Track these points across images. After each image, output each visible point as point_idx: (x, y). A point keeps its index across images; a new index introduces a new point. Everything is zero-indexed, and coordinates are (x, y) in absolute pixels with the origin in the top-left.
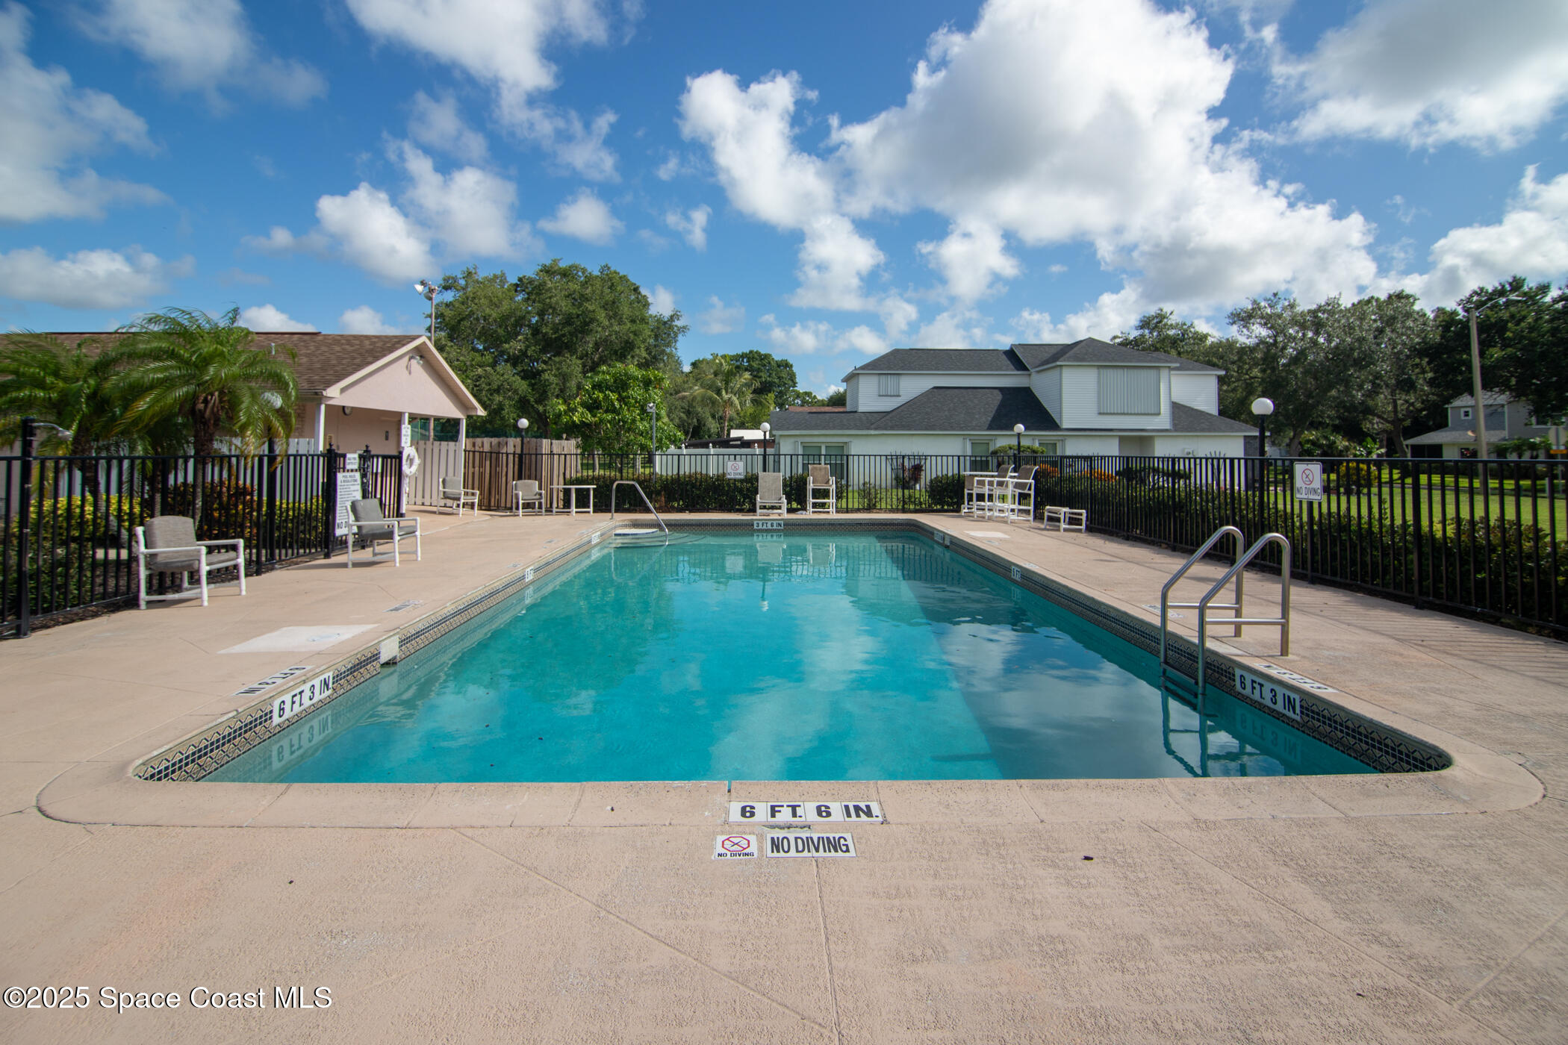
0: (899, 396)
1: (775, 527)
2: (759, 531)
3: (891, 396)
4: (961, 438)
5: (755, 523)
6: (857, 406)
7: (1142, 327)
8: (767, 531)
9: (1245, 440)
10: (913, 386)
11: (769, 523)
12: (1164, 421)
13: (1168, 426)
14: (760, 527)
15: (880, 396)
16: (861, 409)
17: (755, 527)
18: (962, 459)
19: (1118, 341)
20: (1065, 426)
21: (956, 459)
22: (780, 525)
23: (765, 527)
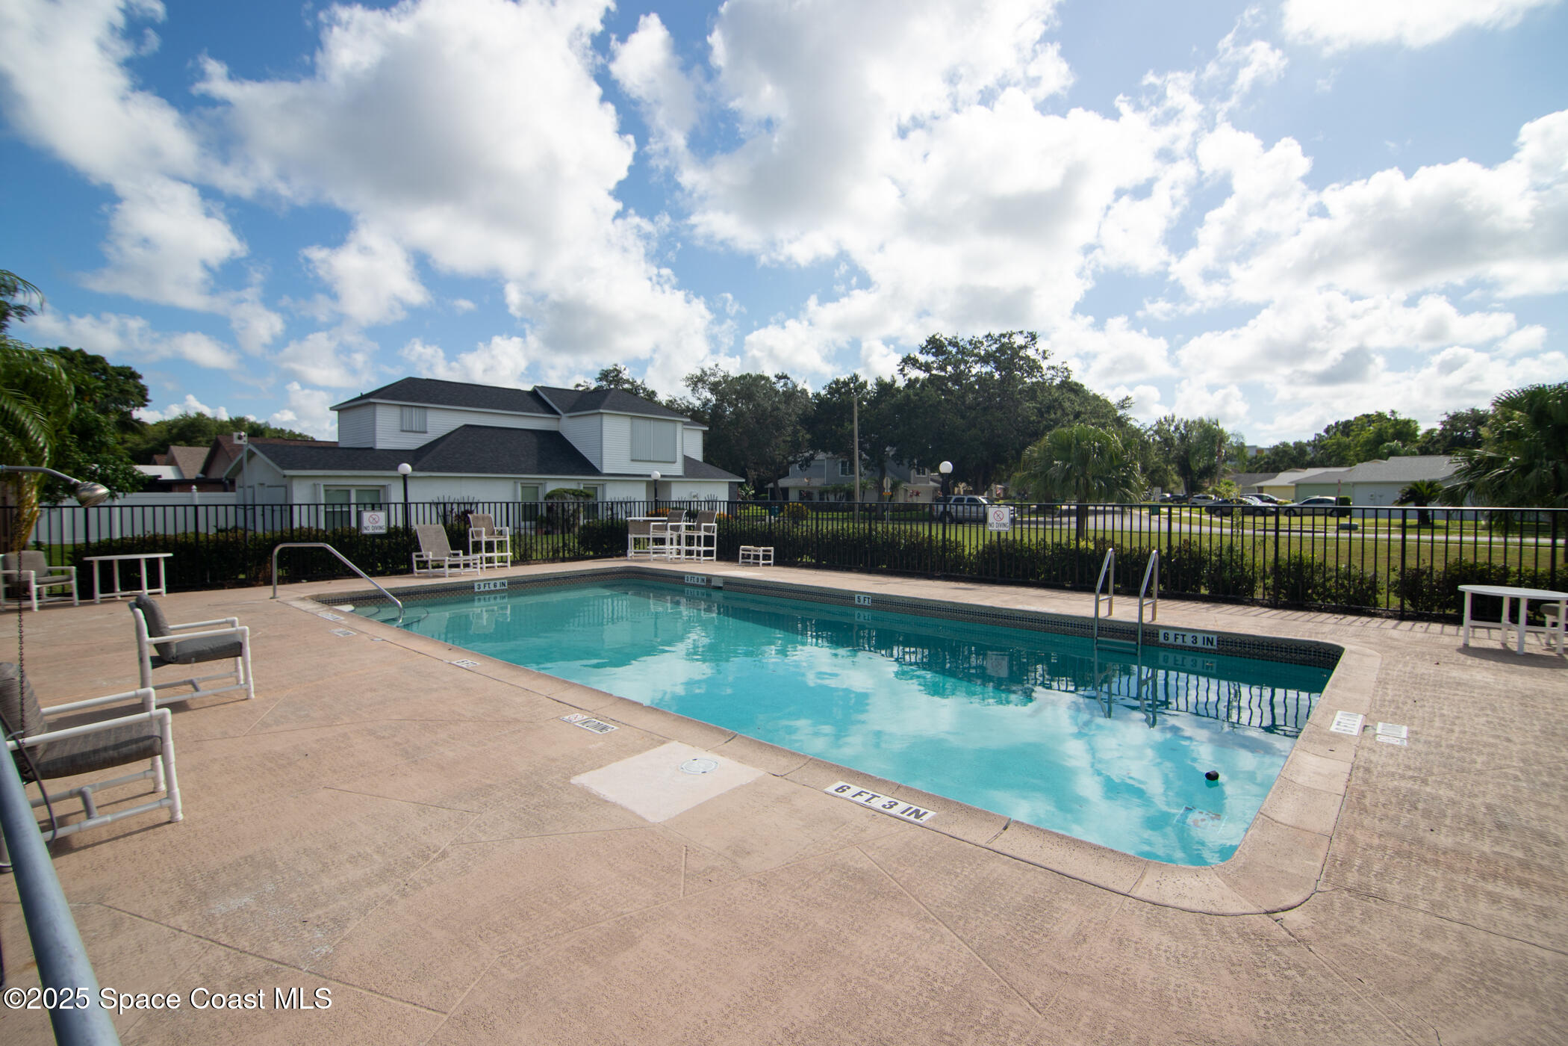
0: (426, 432)
1: (498, 588)
2: (481, 593)
3: (416, 432)
4: (512, 482)
5: (476, 584)
6: (374, 442)
7: (601, 379)
8: (490, 592)
9: (730, 488)
10: (442, 422)
11: (492, 583)
12: (677, 469)
13: (680, 473)
14: (482, 589)
15: (403, 431)
16: (380, 446)
17: (476, 590)
18: (511, 505)
19: (581, 389)
20: (605, 471)
21: (504, 505)
22: (504, 584)
23: (487, 589)
